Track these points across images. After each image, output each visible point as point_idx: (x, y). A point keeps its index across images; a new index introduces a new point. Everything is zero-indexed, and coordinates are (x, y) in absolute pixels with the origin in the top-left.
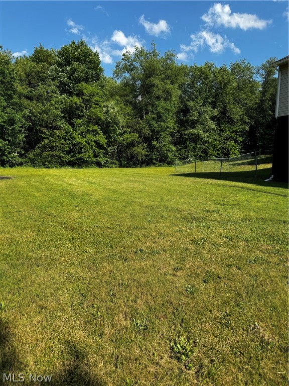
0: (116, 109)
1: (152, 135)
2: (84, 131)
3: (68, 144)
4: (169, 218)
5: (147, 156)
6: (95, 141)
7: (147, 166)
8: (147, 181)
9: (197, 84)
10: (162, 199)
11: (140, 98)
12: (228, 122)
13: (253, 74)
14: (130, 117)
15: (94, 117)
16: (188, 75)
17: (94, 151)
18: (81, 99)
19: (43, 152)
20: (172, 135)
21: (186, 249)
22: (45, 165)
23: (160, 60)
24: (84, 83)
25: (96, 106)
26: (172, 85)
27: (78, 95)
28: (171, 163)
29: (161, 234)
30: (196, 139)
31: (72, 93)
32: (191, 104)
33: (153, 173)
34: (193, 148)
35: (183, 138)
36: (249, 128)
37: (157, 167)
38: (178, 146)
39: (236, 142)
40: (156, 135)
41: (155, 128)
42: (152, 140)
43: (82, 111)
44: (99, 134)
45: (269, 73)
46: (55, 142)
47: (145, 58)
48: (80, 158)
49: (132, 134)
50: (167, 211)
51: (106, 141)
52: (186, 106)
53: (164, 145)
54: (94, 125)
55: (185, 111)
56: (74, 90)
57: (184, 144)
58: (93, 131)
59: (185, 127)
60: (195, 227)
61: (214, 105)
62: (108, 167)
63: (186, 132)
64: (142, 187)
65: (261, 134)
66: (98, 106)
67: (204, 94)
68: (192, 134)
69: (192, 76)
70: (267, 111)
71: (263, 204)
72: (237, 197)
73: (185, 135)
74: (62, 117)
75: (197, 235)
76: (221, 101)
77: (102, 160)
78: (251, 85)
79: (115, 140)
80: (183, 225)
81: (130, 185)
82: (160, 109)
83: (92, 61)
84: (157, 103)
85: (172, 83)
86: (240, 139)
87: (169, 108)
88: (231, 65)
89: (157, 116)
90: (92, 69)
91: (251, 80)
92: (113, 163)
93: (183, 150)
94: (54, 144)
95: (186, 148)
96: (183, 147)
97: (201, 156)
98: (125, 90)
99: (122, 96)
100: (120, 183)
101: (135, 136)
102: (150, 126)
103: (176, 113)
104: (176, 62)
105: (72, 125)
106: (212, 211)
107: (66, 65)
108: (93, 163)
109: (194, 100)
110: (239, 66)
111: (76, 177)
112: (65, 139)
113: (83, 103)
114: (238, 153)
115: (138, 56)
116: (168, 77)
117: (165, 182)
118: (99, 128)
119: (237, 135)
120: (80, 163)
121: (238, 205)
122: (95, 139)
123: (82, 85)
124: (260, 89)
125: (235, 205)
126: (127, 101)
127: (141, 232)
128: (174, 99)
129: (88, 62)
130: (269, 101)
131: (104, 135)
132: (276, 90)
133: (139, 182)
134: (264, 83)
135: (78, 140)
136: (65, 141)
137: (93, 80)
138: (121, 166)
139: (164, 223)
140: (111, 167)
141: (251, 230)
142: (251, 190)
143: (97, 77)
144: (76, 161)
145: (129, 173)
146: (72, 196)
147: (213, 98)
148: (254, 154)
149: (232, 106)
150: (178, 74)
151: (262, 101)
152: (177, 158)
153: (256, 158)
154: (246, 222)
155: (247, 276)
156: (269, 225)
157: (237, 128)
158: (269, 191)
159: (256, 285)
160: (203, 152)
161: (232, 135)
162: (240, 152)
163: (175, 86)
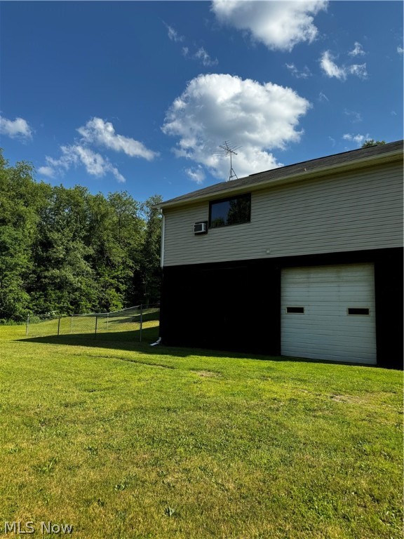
9: (63, 211)
12: (107, 265)
13: (137, 209)
16: (51, 197)
20: (24, 276)
23: (9, 170)
26: (27, 207)
30: (61, 285)
32: (55, 236)
34: (58, 296)
35: (42, 282)
36: (134, 273)
38: (33, 293)
39: (118, 290)
45: (154, 211)
52: (47, 238)
53: (11, 291)
55: (46, 244)
57: (43, 291)
59: (44, 266)
60: (43, 439)
61: (87, 241)
63: (46, 274)
65: (149, 281)
67: (75, 226)
68: (56, 278)
69: (57, 199)
71: (145, 383)
73: (45, 277)
76: (98, 237)
78: (134, 222)
80: (23, 438)
82: (5, 238)
85: (27, 204)
86: (123, 287)
87: (21, 237)
88: (110, 194)
91: (134, 216)
93: (42, 300)
95: (45, 297)
96: (41, 294)
97: (69, 308)
103: (31, 246)
104: (33, 178)
106: (75, 405)
109: (59, 231)
110: (119, 197)
114: (121, 306)
116: (22, 196)
119: (118, 281)
121: (113, 388)
124: (145, 228)
125: (108, 389)
128: (29, 226)
130: (156, 243)
134: (149, 222)
142: (132, 361)
147: (87, 231)
148: (139, 308)
149: (111, 245)
150: (37, 194)
151: (147, 242)
152: (31, 312)
153: (141, 313)
154: (121, 417)
155: (112, 514)
156: (149, 417)
157: (119, 273)
158: (155, 362)
159: (123, 528)
160: (72, 303)
161: (113, 281)
162: (124, 304)
163: (32, 209)
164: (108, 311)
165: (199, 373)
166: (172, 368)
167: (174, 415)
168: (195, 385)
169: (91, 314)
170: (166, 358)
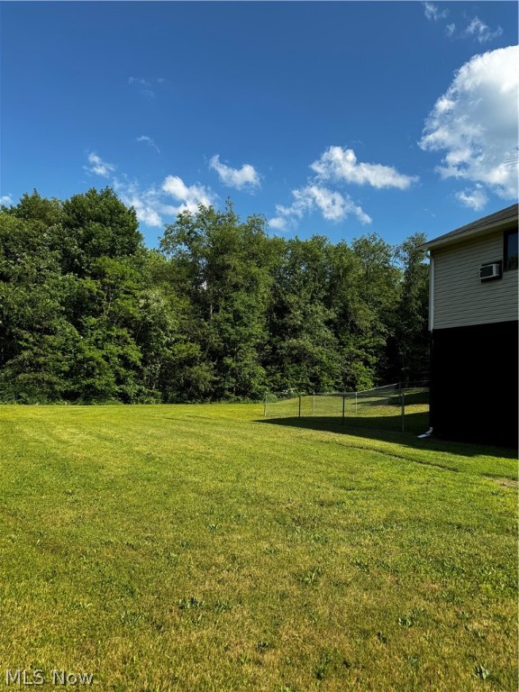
0: (163, 303)
1: (225, 347)
2: (100, 337)
3: (67, 360)
4: (251, 521)
5: (214, 383)
6: (119, 356)
7: (213, 400)
8: (212, 434)
9: (299, 269)
10: (239, 475)
11: (204, 285)
12: (352, 331)
13: (390, 256)
14: (186, 317)
15: (121, 314)
16: (286, 253)
17: (117, 373)
18: (99, 283)
19: (18, 373)
20: (259, 348)
21: (283, 596)
22: (20, 397)
23: (240, 227)
24: (106, 258)
25: (127, 296)
26: (260, 267)
27: (94, 276)
28: (256, 397)
29: (234, 558)
30: (299, 357)
31: (85, 273)
32: (292, 299)
33: (223, 415)
34: (296, 371)
35: (278, 354)
36: (387, 341)
37: (231, 403)
38: (269, 367)
39: (366, 363)
40: (231, 347)
41: (230, 335)
42: (224, 356)
43: (100, 304)
44: (129, 343)
45: (415, 255)
46: (44, 356)
47: (214, 223)
48: (89, 386)
49: (189, 344)
50: (247, 504)
51: (141, 355)
52: (282, 302)
53: (246, 365)
54: (122, 327)
55: (281, 309)
56: (88, 268)
57: (280, 365)
58: (118, 337)
59: (280, 335)
60: (299, 542)
61: (328, 303)
62: (142, 402)
63: (283, 344)
64: (202, 449)
65: (408, 352)
66: (130, 296)
67: (312, 286)
68: (293, 349)
69: (292, 255)
70: (415, 315)
71: (419, 487)
72: (373, 471)
73: (281, 348)
74: (62, 311)
75: (304, 562)
76: (340, 297)
77: (131, 389)
78: (387, 274)
79: (157, 355)
80: (278, 538)
81: (180, 442)
82: (237, 305)
83: (125, 222)
84: (234, 295)
86: (373, 360)
87: (254, 304)
88: (354, 241)
89: (234, 316)
90: (123, 234)
91: (386, 265)
92: (153, 394)
93: (278, 375)
94: (42, 359)
95: (282, 371)
96: (278, 369)
97: (308, 385)
98: (179, 272)
99: (173, 281)
100: (161, 438)
101: (195, 349)
102: (221, 332)
103: (265, 313)
104: (266, 232)
105: (80, 327)
106: (331, 504)
107: (77, 226)
108: (114, 396)
109: (296, 293)
110: (366, 243)
111: (77, 425)
112: (64, 352)
113: (103, 290)
114: (371, 384)
115: (203, 220)
116: (253, 256)
117: (244, 438)
118: (129, 333)
119: (367, 352)
120: (90, 395)
121: (376, 488)
122: (121, 352)
123: (104, 260)
124: (402, 280)
125: (370, 489)
126: (183, 290)
127: (194, 555)
128: (262, 290)
129: (117, 223)
130: (417, 299)
131: (137, 344)
132: (428, 283)
133: (198, 436)
134: (407, 271)
135: (88, 354)
136: (64, 354)
137: (123, 253)
138: (166, 400)
139: (240, 533)
140: (148, 403)
141: (402, 546)
142: (396, 456)
143: (131, 249)
144: (81, 391)
145: (180, 417)
146: (63, 470)
147: (327, 291)
148: (397, 387)
149: (357, 305)
150: (270, 252)
151: (405, 299)
152: (268, 388)
153: (400, 393)
154: (392, 528)
155: (400, 657)
156: (432, 534)
157: (368, 341)
158: (428, 460)
159: (417, 680)
160: (312, 379)
161: (359, 352)
162: (374, 381)
163: (265, 270)
164: (355, 390)
165: (498, 481)
166: (455, 470)
167: (468, 535)
168: (495, 498)
169: (334, 392)
170: (443, 456)
